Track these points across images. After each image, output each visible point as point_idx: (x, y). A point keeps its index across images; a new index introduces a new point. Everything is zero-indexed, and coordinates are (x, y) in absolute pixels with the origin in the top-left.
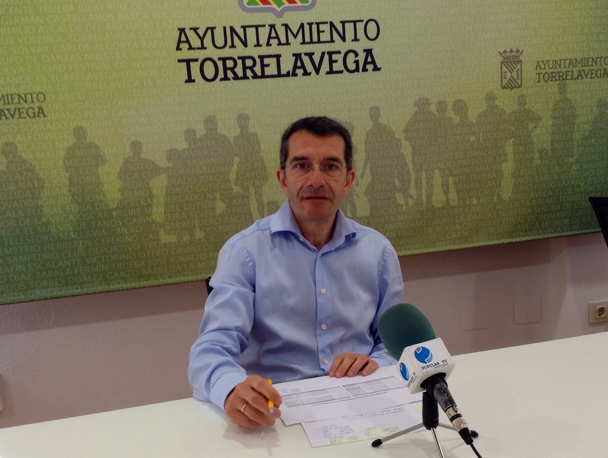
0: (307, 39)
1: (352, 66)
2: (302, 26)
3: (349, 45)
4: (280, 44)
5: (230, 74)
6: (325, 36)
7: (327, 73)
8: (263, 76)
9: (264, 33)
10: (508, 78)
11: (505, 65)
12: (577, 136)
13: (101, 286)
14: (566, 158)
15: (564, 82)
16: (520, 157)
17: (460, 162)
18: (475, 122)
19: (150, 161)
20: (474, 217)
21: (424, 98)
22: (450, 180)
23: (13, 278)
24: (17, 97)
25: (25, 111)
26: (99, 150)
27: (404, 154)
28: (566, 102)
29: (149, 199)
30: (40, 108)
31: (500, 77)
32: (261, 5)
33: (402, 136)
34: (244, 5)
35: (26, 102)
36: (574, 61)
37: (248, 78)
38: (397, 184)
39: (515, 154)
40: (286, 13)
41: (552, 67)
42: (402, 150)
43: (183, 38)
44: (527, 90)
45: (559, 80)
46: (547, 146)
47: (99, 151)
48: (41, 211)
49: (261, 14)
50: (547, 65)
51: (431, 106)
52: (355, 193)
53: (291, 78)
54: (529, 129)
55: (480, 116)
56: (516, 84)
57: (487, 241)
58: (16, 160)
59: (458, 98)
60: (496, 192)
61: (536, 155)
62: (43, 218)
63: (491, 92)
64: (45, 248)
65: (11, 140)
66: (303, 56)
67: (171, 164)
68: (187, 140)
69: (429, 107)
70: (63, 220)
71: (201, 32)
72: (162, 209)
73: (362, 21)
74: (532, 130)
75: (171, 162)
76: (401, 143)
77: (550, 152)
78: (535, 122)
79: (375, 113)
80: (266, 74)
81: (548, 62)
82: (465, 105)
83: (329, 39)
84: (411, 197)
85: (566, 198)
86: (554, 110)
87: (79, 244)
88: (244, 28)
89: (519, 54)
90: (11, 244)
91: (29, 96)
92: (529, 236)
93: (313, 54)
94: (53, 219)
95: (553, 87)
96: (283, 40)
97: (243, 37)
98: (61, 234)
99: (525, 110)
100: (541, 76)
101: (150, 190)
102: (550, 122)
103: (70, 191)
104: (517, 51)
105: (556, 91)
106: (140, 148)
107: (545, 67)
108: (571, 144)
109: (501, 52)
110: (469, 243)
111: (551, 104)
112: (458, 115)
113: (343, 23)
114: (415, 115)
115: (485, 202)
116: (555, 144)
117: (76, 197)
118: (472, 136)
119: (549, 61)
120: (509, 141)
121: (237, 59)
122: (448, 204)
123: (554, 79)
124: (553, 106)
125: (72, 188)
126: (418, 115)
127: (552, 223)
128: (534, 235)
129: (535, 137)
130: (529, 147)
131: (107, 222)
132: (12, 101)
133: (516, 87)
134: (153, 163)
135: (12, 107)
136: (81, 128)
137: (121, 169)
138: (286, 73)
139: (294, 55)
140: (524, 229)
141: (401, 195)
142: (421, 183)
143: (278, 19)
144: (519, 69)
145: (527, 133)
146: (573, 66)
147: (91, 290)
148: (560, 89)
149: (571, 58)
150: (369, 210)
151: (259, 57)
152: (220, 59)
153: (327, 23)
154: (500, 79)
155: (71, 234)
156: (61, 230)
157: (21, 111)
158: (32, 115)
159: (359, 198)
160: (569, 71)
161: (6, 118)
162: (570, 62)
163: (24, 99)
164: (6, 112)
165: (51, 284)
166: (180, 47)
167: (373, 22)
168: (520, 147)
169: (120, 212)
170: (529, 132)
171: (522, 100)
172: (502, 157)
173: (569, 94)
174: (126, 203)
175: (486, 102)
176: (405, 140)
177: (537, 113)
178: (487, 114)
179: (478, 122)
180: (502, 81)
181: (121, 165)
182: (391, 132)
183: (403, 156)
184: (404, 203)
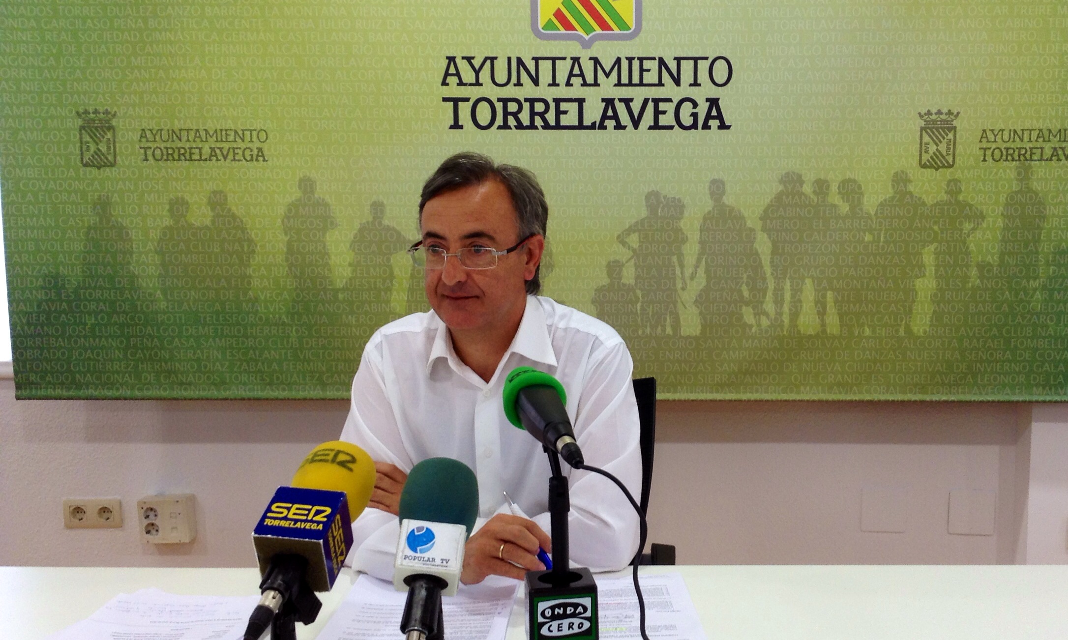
0: (625, 80)
1: (687, 121)
2: (618, 61)
4: (585, 84)
5: (512, 121)
6: (651, 77)
7: (650, 128)
8: (558, 126)
9: (563, 68)
10: (931, 152)
11: (927, 132)
12: (1046, 247)
13: (314, 390)
14: (1025, 280)
15: (1027, 163)
16: (946, 272)
17: (845, 270)
18: (872, 213)
19: (394, 229)
20: (864, 354)
21: (794, 173)
22: (828, 296)
23: (206, 366)
24: (233, 133)
25: (240, 152)
27: (760, 251)
28: (1029, 194)
29: (388, 281)
30: (260, 150)
31: (918, 149)
32: (563, 31)
33: (758, 225)
34: (539, 29)
35: (243, 141)
36: (1046, 133)
37: (536, 128)
38: (746, 294)
39: (937, 267)
40: (597, 43)
41: (1007, 140)
42: (756, 245)
43: (452, 70)
44: (963, 172)
46: (993, 259)
47: (329, 211)
48: (249, 283)
49: (562, 42)
50: (999, 136)
51: (805, 185)
52: (679, 300)
53: (597, 132)
54: (964, 232)
55: (881, 205)
56: (944, 161)
57: (884, 393)
58: (225, 214)
59: (847, 177)
60: (904, 322)
61: (974, 272)
62: (250, 292)
63: (903, 172)
64: (249, 331)
65: (221, 187)
66: (617, 102)
69: (802, 187)
70: (274, 297)
71: (477, 63)
72: (404, 296)
73: (706, 58)
74: (969, 232)
76: (754, 234)
77: (997, 270)
78: (974, 222)
79: (717, 188)
80: (562, 124)
81: (1001, 132)
82: (860, 187)
83: (657, 82)
84: (767, 315)
85: (1022, 343)
86: (1007, 205)
87: (292, 331)
88: (536, 60)
89: (953, 117)
90: (208, 322)
91: (248, 133)
92: (954, 394)
93: (631, 100)
94: (262, 294)
95: (1008, 171)
96: (590, 79)
97: (533, 73)
98: (271, 316)
99: (958, 202)
100: (989, 153)
101: (391, 267)
102: (1000, 223)
104: (950, 113)
105: (1013, 177)
106: (382, 212)
107: (995, 139)
108: (1034, 259)
109: (923, 113)
110: (855, 393)
111: (1003, 196)
112: (848, 201)
113: (678, 60)
114: (779, 197)
115: (884, 335)
116: (1007, 257)
117: (293, 269)
118: (867, 233)
119: (1003, 130)
120: (928, 246)
121: (523, 101)
122: (824, 331)
123: (1009, 158)
124: (1007, 198)
125: (290, 257)
126: (784, 197)
128: (964, 393)
129: (972, 244)
130: (963, 260)
131: (330, 305)
132: (227, 138)
133: (944, 167)
135: (226, 146)
136: (309, 179)
137: (355, 237)
138: (590, 124)
139: (603, 100)
140: (946, 382)
141: (751, 310)
142: (782, 295)
143: (584, 50)
144: (950, 140)
145: (960, 236)
146: (1044, 141)
147: (301, 394)
148: (1019, 174)
149: (1041, 128)
150: (700, 327)
151: (555, 100)
152: (499, 100)
153: (654, 59)
154: (918, 154)
155: (283, 316)
156: (272, 310)
157: (236, 151)
158: (249, 158)
159: (686, 308)
160: (1037, 148)
161: (218, 160)
162: (1039, 134)
163: (241, 136)
164: (218, 151)
165: (252, 380)
166: (447, 82)
167: (723, 61)
168: (947, 257)
169: (348, 294)
170: (963, 235)
171: (953, 188)
172: (917, 269)
173: (1035, 183)
174: (357, 283)
175: (893, 186)
176: (762, 230)
177: (979, 207)
178: (894, 203)
179: (879, 215)
180: (921, 156)
181: (355, 232)
182: (740, 218)
183: (757, 254)
184: (754, 322)
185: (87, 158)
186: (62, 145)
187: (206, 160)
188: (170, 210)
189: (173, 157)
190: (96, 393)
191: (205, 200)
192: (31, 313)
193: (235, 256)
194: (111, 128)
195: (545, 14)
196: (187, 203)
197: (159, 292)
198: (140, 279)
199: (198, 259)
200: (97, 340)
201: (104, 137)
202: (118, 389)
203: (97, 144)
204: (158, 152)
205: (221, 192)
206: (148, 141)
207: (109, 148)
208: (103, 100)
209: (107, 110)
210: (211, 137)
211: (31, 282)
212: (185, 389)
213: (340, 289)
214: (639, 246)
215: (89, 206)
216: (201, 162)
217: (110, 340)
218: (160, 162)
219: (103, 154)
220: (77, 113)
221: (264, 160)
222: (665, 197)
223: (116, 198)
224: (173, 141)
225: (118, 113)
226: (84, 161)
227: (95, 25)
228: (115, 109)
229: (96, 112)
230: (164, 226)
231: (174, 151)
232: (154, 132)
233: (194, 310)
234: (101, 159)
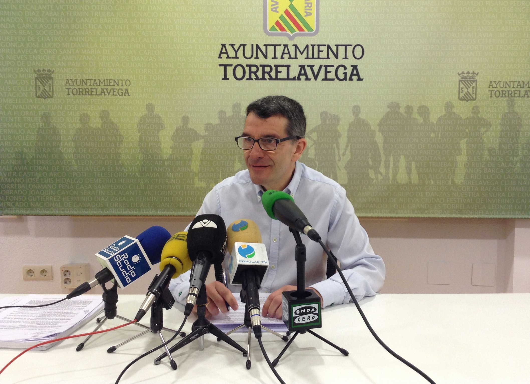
0: (310, 56)
1: (341, 76)
2: (307, 46)
3: (340, 61)
4: (290, 58)
5: (253, 76)
6: (323, 54)
7: (323, 80)
8: (277, 79)
9: (279, 50)
10: (464, 92)
11: (462, 83)
12: (522, 141)
13: (152, 211)
14: (512, 157)
15: (512, 98)
16: (472, 153)
17: (421, 151)
18: (435, 122)
19: (193, 130)
20: (430, 194)
21: (395, 102)
22: (412, 164)
23: (97, 198)
24: (113, 81)
25: (117, 91)
26: (161, 119)
27: (378, 141)
28: (513, 114)
29: (190, 156)
30: (126, 90)
31: (458, 91)
32: (279, 31)
33: (377, 128)
34: (267, 31)
35: (118, 85)
36: (522, 83)
37: (266, 79)
38: (371, 163)
39: (468, 150)
40: (296, 37)
41: (503, 87)
42: (376, 139)
43: (224, 51)
44: (480, 103)
45: (509, 97)
47: (161, 121)
48: (120, 157)
49: (279, 37)
50: (498, 85)
51: (400, 109)
52: (337, 166)
53: (296, 82)
54: (481, 132)
55: (439, 118)
56: (471, 97)
57: (441, 214)
58: (108, 122)
59: (422, 105)
60: (451, 178)
61: (486, 153)
62: (120, 162)
63: (450, 102)
64: (119, 181)
65: (106, 109)
66: (306, 67)
67: (207, 133)
68: (219, 118)
69: (399, 109)
70: (132, 164)
71: (236, 47)
72: (198, 163)
73: (351, 45)
74: (483, 133)
75: (207, 132)
76: (375, 133)
78: (486, 127)
79: (356, 110)
80: (278, 77)
81: (499, 83)
82: (428, 109)
83: (326, 57)
84: (381, 174)
85: (510, 189)
86: (503, 119)
87: (141, 182)
88: (266, 46)
89: (475, 75)
90: (98, 176)
91: (120, 82)
92: (477, 214)
93: (313, 66)
94: (126, 162)
95: (503, 102)
96: (293, 55)
97: (264, 52)
98: (130, 173)
99: (478, 118)
100: (493, 93)
101: (191, 149)
102: (499, 128)
103: (139, 145)
104: (474, 73)
105: (505, 105)
107: (496, 86)
108: (516, 146)
109: (460, 73)
110: (426, 214)
111: (500, 115)
112: (422, 117)
113: (337, 46)
114: (388, 114)
115: (441, 184)
116: (503, 145)
118: (432, 133)
119: (500, 82)
120: (463, 139)
121: (259, 66)
122: (410, 182)
123: (504, 95)
124: (502, 116)
125: (141, 144)
126: (390, 114)
127: (497, 207)
128: (481, 214)
129: (485, 139)
130: (480, 146)
131: (160, 168)
132: (110, 84)
133: (471, 100)
134: (196, 132)
135: (109, 88)
136: (151, 105)
137: (174, 133)
138: (292, 78)
139: (299, 66)
140: (472, 208)
141: (373, 171)
142: (389, 164)
143: (290, 41)
144: (474, 86)
145: (479, 134)
146: (521, 87)
147: (145, 213)
148: (509, 104)
149: (519, 81)
150: (347, 180)
151: (275, 66)
152: (247, 65)
153: (325, 45)
154: (458, 93)
155: (137, 174)
156: (131, 170)
157: (115, 90)
158: (121, 94)
159: (340, 170)
160: (517, 91)
161: (105, 95)
162: (518, 84)
163: (117, 83)
164: (105, 90)
165: (120, 206)
166: (221, 56)
167: (360, 47)
168: (473, 145)
169: (170, 162)
170: (481, 134)
171: (476, 110)
172: (457, 151)
173: (516, 108)
174: (175, 157)
175: (445, 109)
176: (379, 131)
177: (489, 120)
178: (446, 118)
179: (438, 124)
180: (459, 94)
181: (174, 131)
182: (368, 125)
183: (376, 143)
184: (375, 177)
185: (39, 93)
186: (26, 87)
187: (99, 95)
188: (80, 120)
189: (82, 93)
190: (40, 212)
191: (98, 115)
192: (9, 171)
193: (113, 143)
194: (51, 78)
195: (271, 23)
196: (89, 116)
197: (73, 161)
198: (64, 155)
199: (94, 144)
200: (42, 185)
201: (47, 83)
202: (52, 210)
203: (44, 86)
204: (75, 91)
205: (106, 111)
206: (70, 85)
207: (50, 88)
208: (47, 64)
209: (49, 69)
210: (102, 83)
211: (9, 156)
212: (86, 211)
213: (166, 160)
214: (317, 139)
215: (39, 118)
216: (97, 96)
217: (48, 185)
218: (76, 96)
219: (47, 91)
220: (35, 71)
221: (129, 95)
222: (330, 114)
223: (53, 113)
224: (83, 85)
225: (55, 71)
226: (37, 95)
227: (44, 27)
228: (54, 69)
229: (44, 70)
230: (77, 128)
231: (83, 90)
232: (73, 81)
233: (91, 170)
234: (46, 94)
